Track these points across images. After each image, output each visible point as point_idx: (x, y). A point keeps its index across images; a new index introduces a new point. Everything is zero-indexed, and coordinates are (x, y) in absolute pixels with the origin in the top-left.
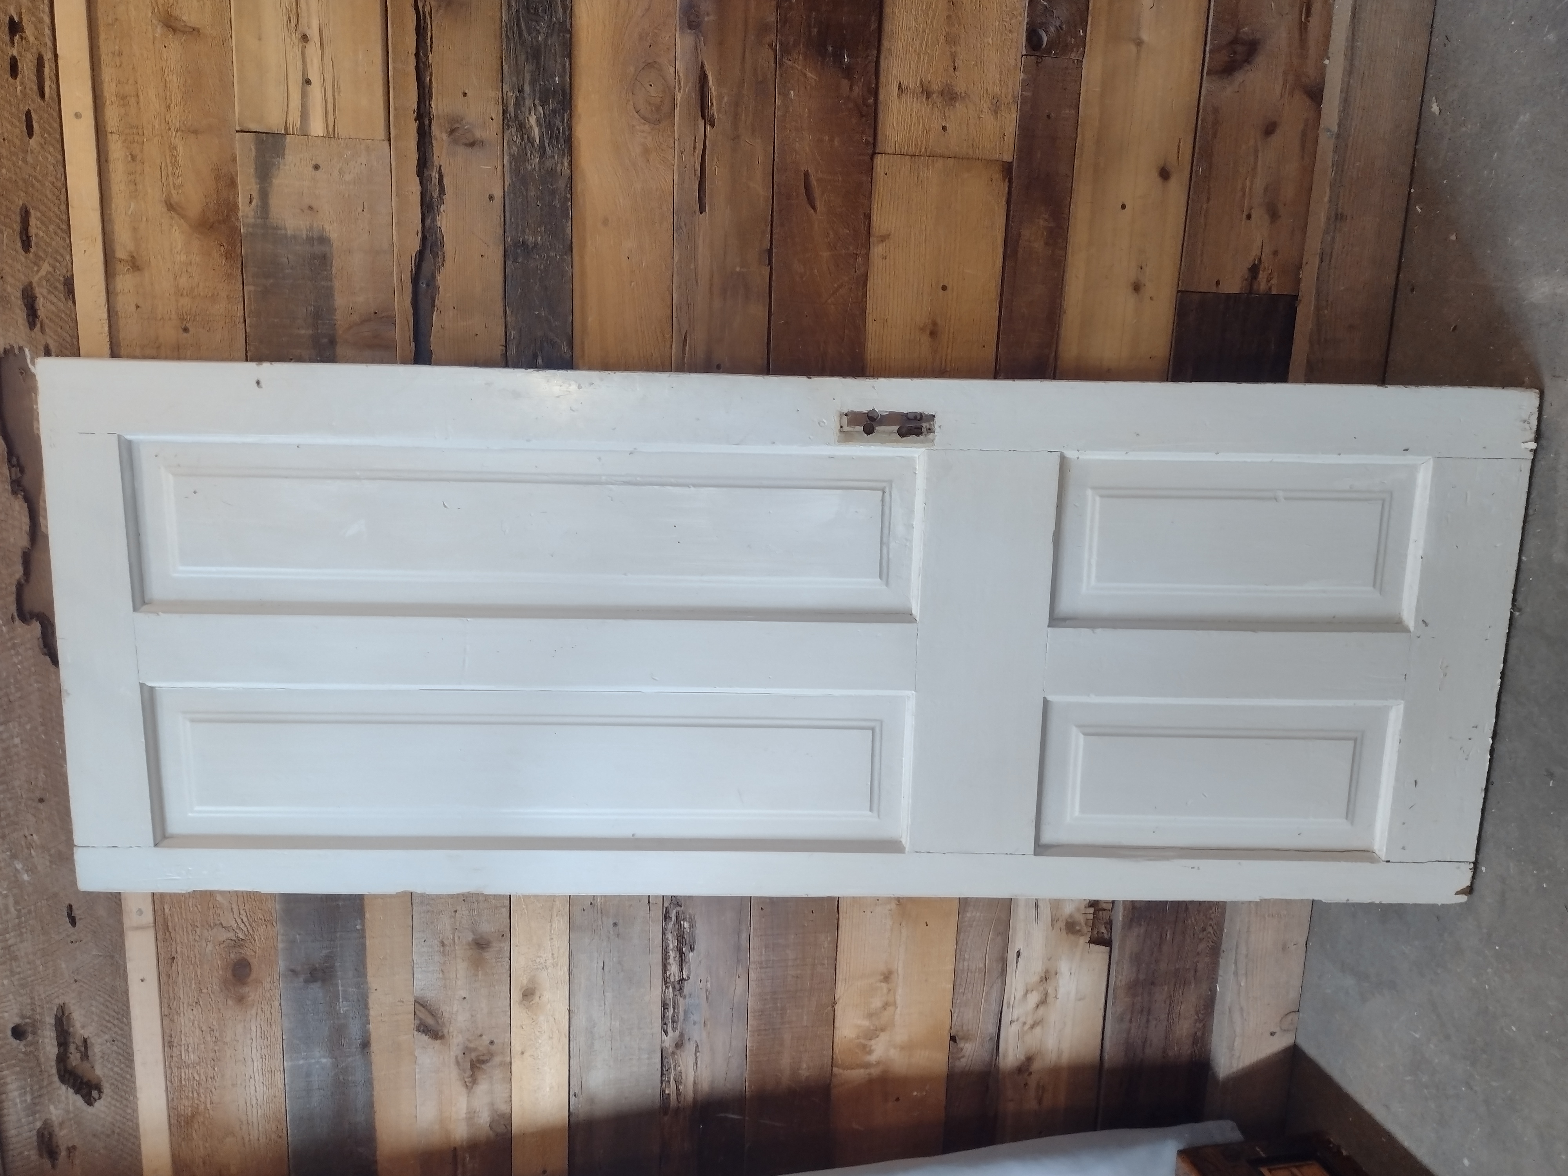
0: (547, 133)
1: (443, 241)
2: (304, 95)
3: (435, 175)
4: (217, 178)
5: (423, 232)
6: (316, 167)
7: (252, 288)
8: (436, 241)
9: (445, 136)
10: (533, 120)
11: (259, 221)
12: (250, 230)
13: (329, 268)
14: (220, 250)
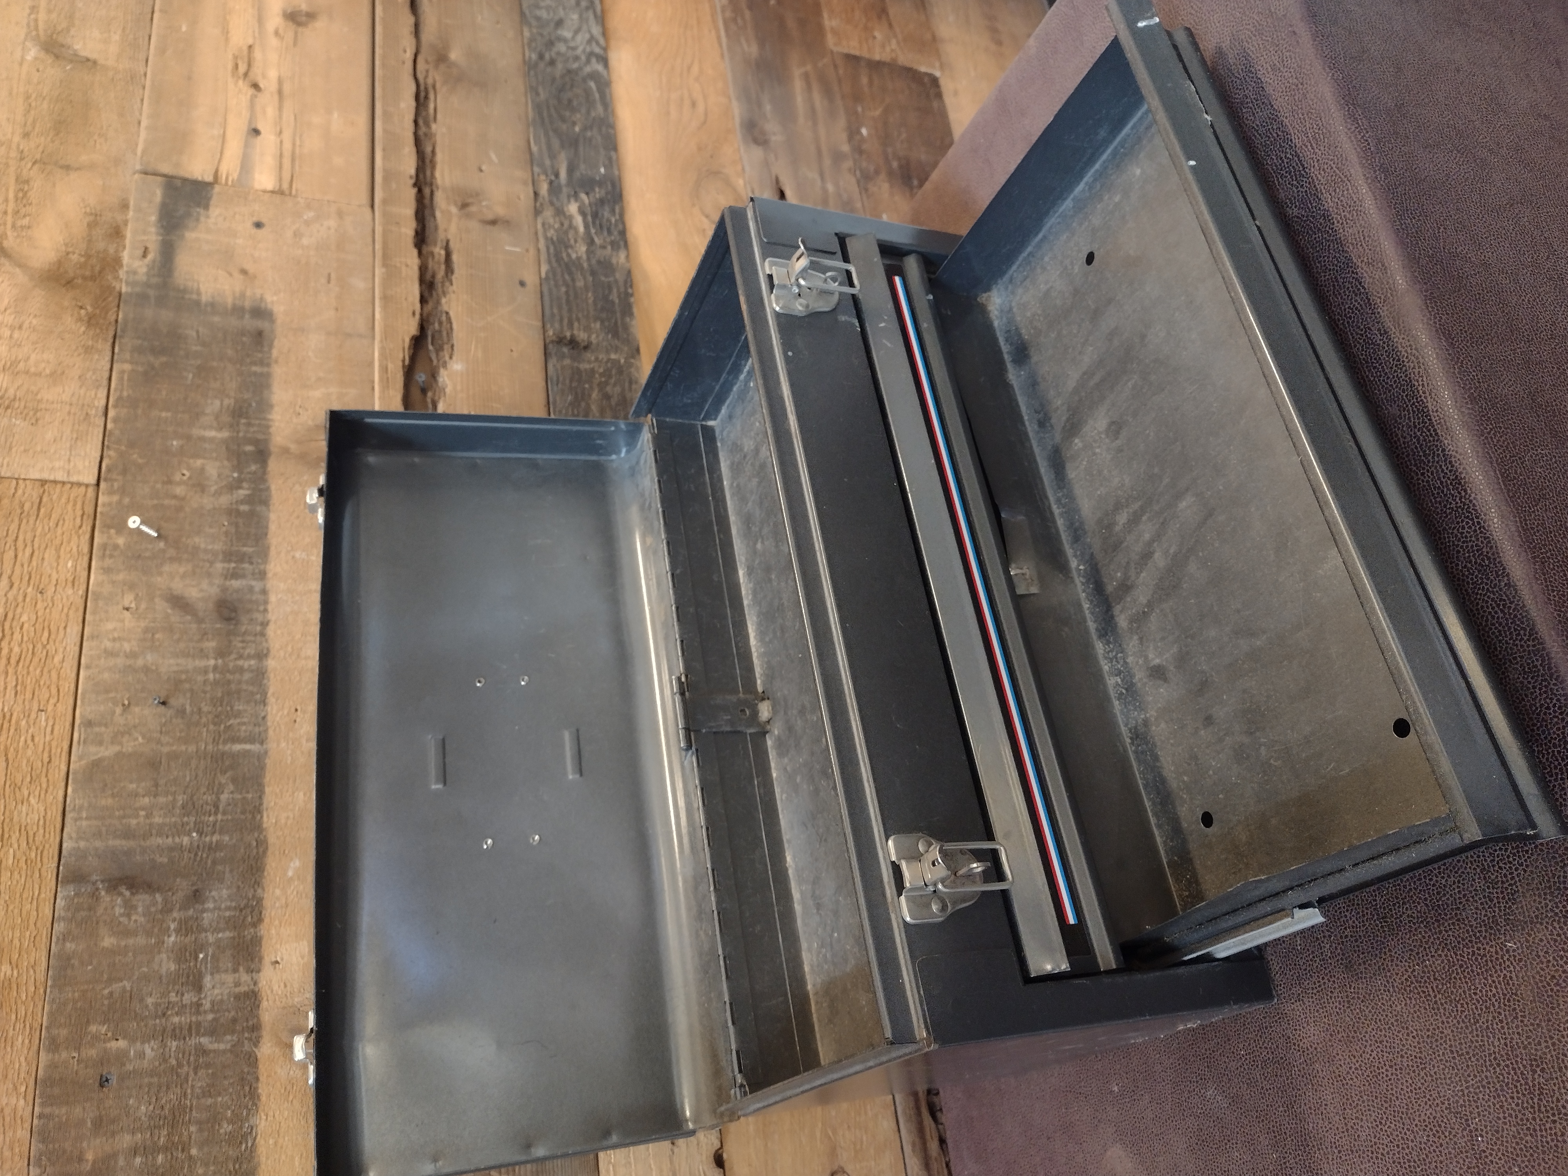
0: (594, 223)
1: (451, 328)
2: (247, 145)
3: (439, 252)
4: (91, 226)
5: (421, 315)
6: (258, 225)
7: (127, 367)
8: (440, 332)
9: (454, 210)
10: (573, 208)
11: (155, 280)
12: (138, 289)
13: (266, 349)
14: (79, 313)
